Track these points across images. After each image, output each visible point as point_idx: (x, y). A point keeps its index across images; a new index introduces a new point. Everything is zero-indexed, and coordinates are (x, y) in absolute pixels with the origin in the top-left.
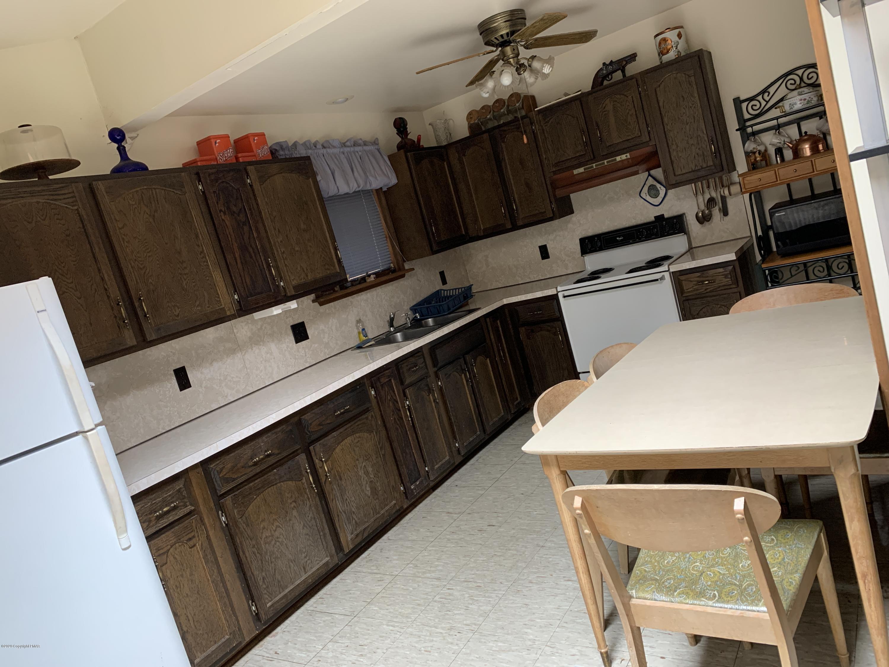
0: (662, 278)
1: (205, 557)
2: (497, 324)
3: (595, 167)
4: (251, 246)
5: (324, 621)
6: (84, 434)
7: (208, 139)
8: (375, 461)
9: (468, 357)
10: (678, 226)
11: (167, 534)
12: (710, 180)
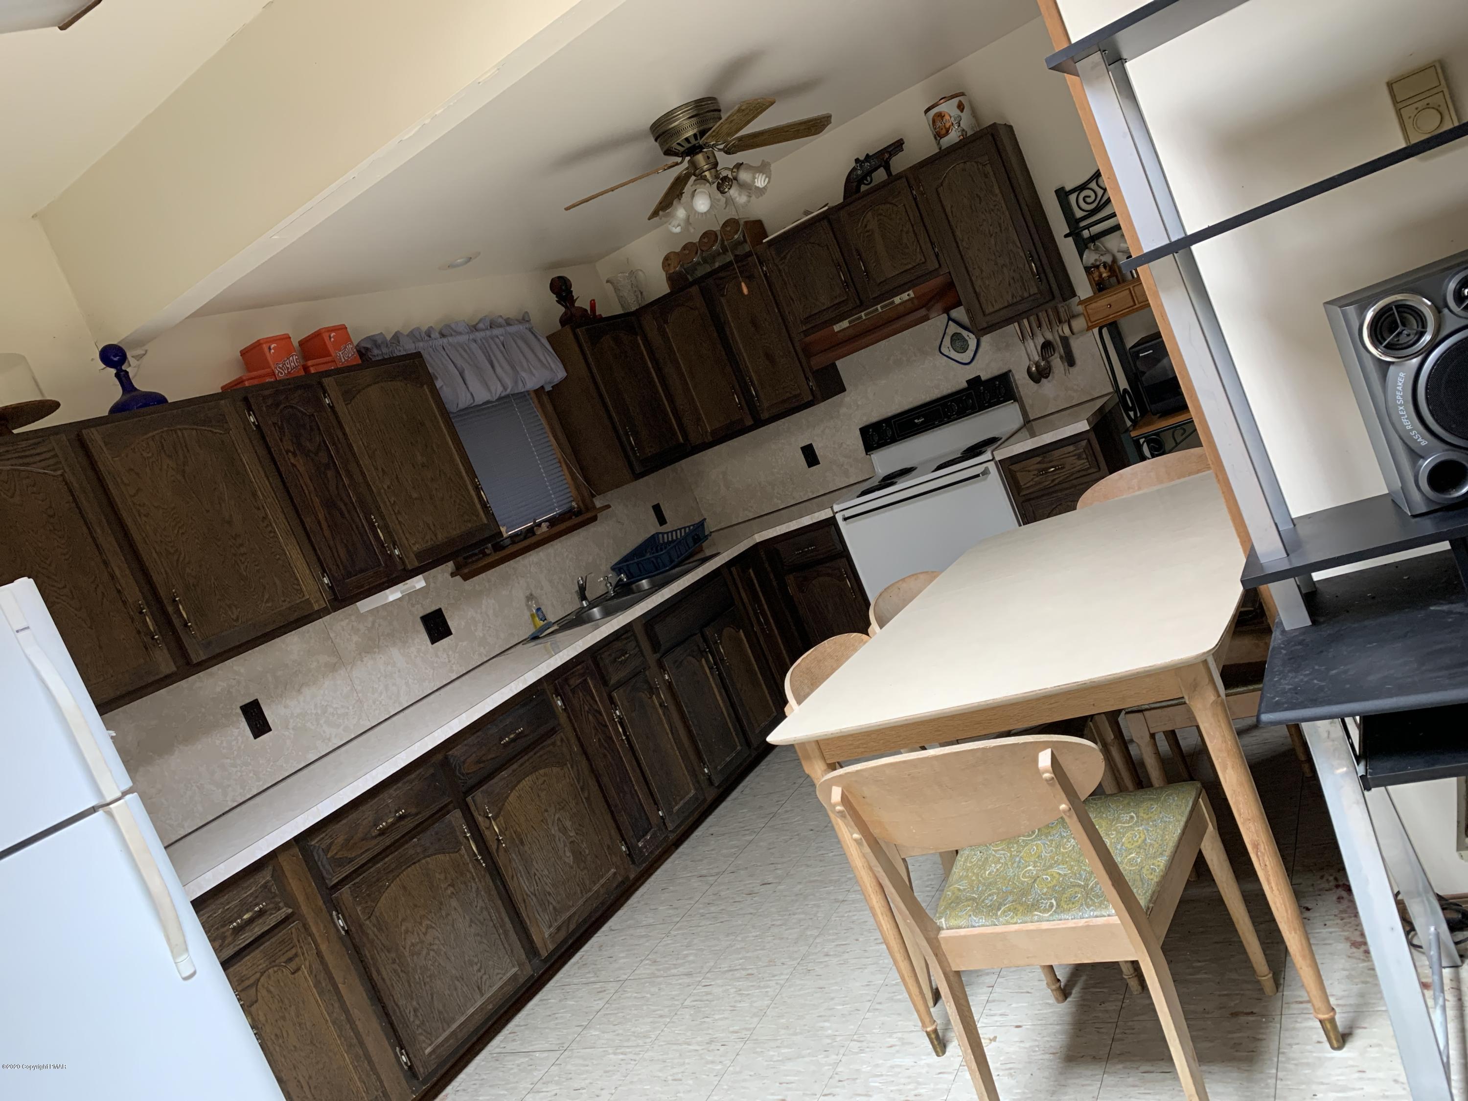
0: (986, 472)
1: (317, 984)
2: (750, 574)
3: (864, 318)
4: (341, 499)
5: (518, 1065)
6: (106, 808)
7: (258, 345)
8: (575, 810)
9: (708, 631)
10: (1003, 391)
11: (252, 955)
12: (1040, 314)
